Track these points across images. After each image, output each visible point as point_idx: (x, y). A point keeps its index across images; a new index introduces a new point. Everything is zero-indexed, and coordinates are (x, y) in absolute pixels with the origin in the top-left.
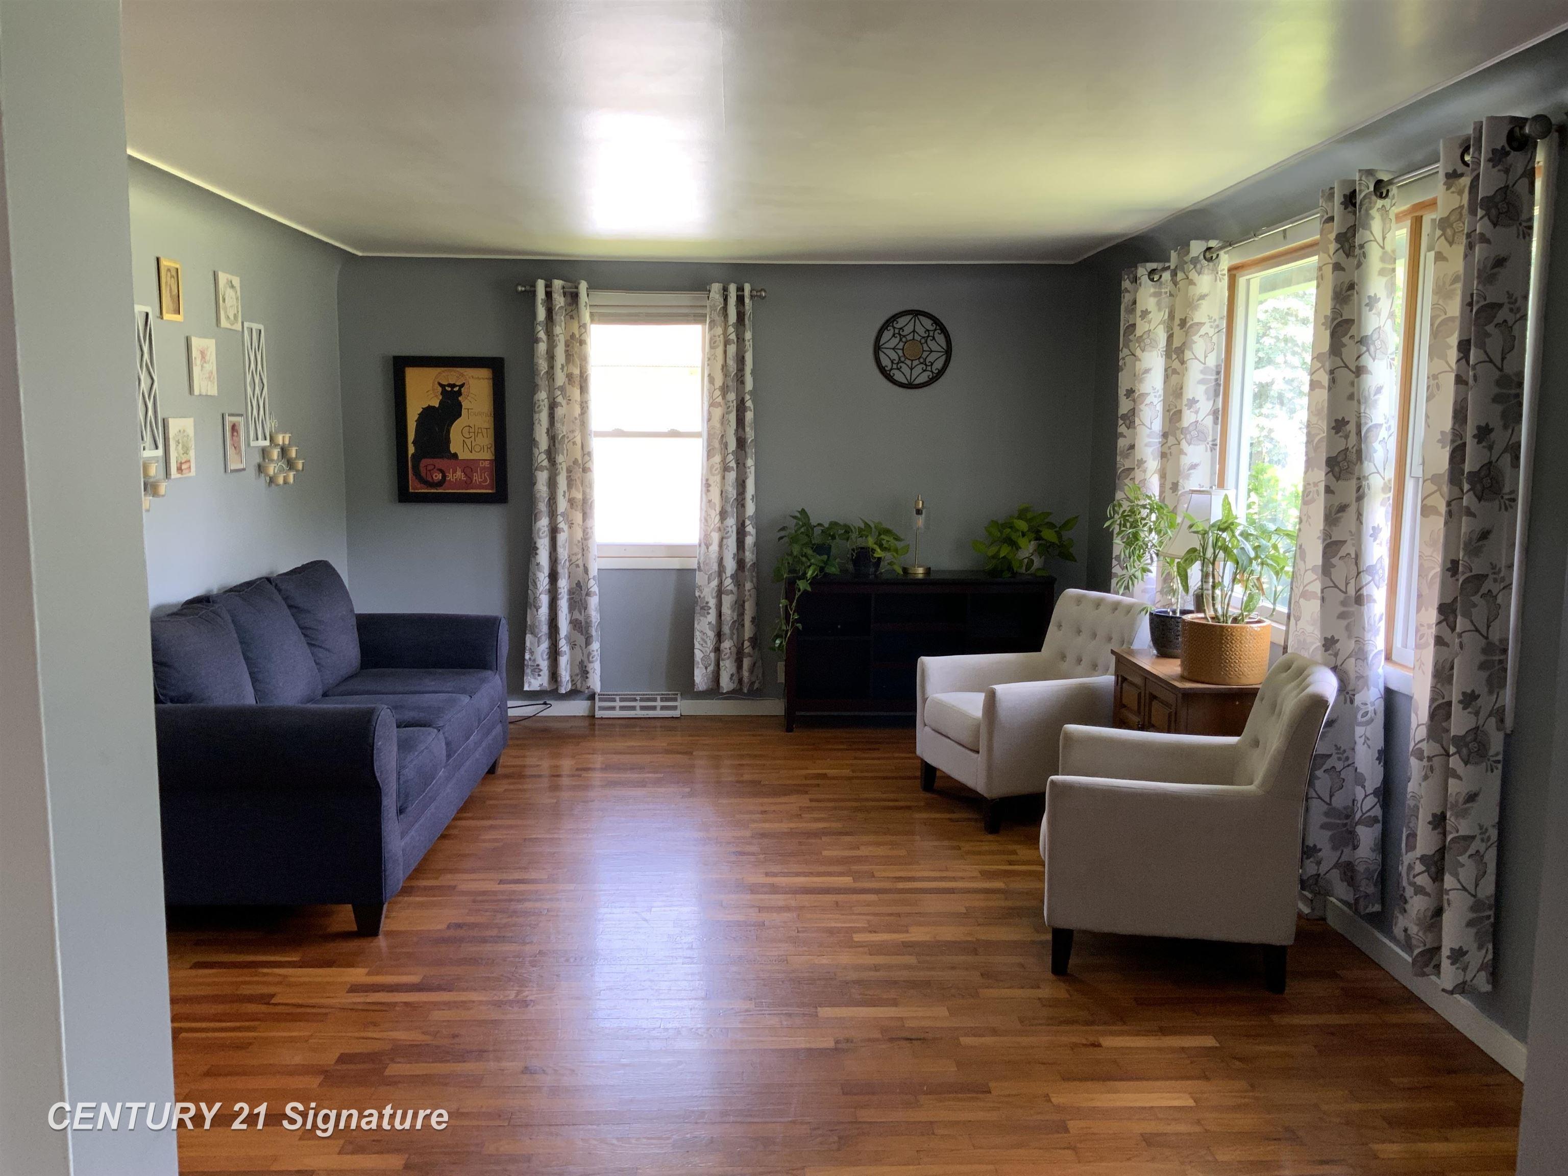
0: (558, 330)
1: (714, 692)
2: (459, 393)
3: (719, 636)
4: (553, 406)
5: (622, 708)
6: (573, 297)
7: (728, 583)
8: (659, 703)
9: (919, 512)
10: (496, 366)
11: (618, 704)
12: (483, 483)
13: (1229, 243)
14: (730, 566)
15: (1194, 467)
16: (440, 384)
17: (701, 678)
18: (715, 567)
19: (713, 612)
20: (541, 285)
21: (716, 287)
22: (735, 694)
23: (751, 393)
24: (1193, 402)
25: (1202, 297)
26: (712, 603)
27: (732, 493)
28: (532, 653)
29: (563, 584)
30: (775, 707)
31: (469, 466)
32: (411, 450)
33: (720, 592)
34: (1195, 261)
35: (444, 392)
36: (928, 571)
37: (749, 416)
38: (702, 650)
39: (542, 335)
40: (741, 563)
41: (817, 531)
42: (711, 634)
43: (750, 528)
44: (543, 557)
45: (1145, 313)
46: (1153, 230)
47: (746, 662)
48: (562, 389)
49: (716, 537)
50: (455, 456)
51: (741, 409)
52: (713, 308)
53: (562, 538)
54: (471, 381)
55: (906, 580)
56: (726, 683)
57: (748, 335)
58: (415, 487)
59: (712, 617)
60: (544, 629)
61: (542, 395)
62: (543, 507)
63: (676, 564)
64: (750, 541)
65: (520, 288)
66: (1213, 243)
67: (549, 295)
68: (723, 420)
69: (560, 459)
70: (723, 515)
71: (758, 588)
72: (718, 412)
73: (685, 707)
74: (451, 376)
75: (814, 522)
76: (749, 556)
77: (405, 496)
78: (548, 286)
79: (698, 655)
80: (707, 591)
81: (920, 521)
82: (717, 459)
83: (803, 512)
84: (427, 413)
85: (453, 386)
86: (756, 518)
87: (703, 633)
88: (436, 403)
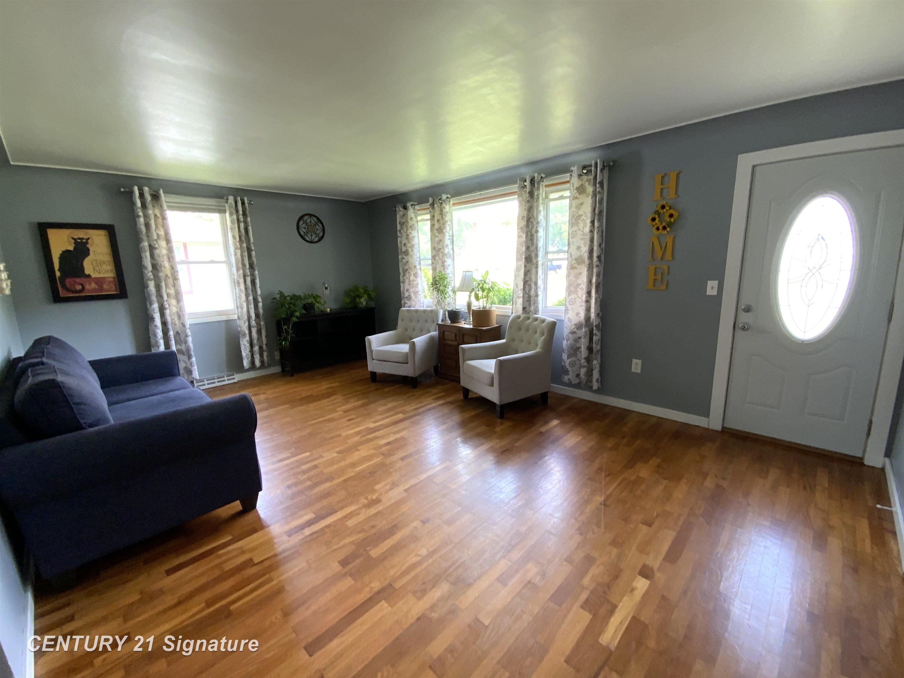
0: (148, 212)
1: (252, 368)
2: (87, 243)
3: (252, 345)
4: (150, 249)
5: (208, 384)
6: (156, 197)
7: (253, 323)
8: (226, 378)
9: (326, 288)
10: (109, 229)
11: (206, 382)
12: (110, 289)
13: (453, 196)
14: (253, 316)
15: (449, 266)
16: (73, 239)
17: (246, 363)
18: (246, 317)
19: (248, 336)
20: (136, 189)
21: (231, 199)
22: (261, 367)
23: (253, 243)
24: (447, 246)
25: (447, 212)
26: (247, 332)
27: (249, 286)
29: (171, 333)
30: (277, 369)
31: (100, 281)
32: (58, 274)
33: (250, 327)
34: (444, 201)
35: (76, 243)
36: (331, 310)
37: (253, 253)
38: (245, 352)
39: (139, 214)
40: (257, 314)
41: (288, 298)
42: (248, 345)
43: (260, 300)
44: (158, 322)
47: (265, 354)
49: (245, 305)
50: (89, 276)
51: (249, 250)
52: (230, 207)
53: (167, 312)
54: (94, 238)
55: (324, 314)
56: (258, 363)
57: (249, 219)
58: (63, 293)
59: (247, 338)
61: (144, 244)
63: (224, 318)
64: (260, 305)
65: (122, 190)
66: (449, 196)
67: (141, 194)
69: (160, 274)
71: (266, 324)
73: (238, 377)
75: (286, 295)
76: (261, 311)
77: (57, 299)
78: (141, 190)
79: (244, 354)
80: (244, 328)
82: (240, 272)
83: (281, 291)
84: (66, 254)
85: (81, 239)
86: (262, 296)
87: (244, 345)
88: (71, 248)
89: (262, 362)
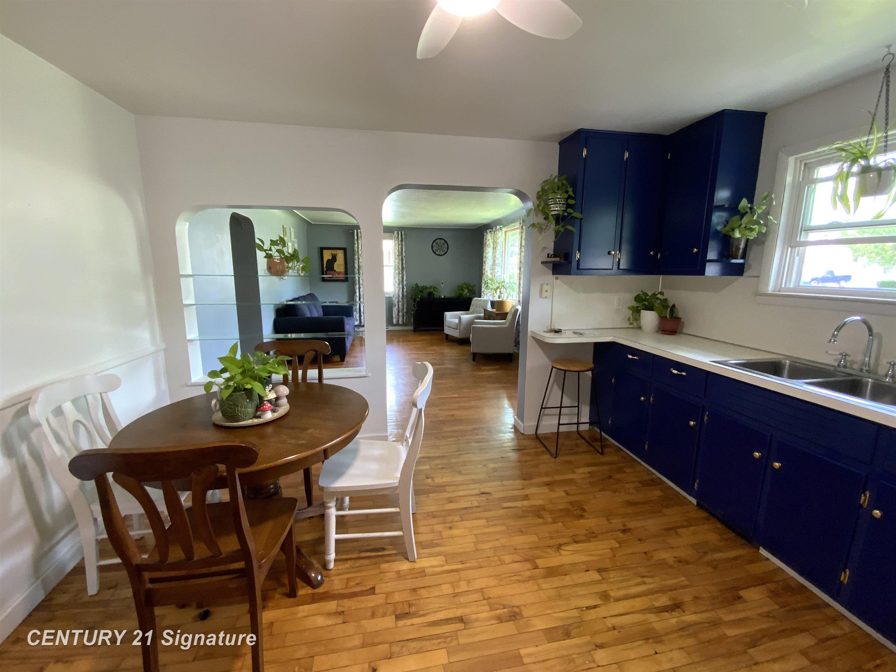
0: (359, 241)
1: (398, 324)
2: (336, 256)
3: (399, 312)
4: (359, 259)
7: (400, 300)
9: (442, 283)
10: (344, 249)
13: (504, 227)
14: (401, 296)
15: (498, 271)
16: (332, 254)
17: (395, 321)
18: (397, 296)
20: (355, 231)
21: (396, 232)
22: (401, 325)
23: (404, 256)
24: (498, 258)
25: (499, 237)
26: (397, 304)
27: (401, 280)
28: (356, 316)
29: (362, 300)
30: (411, 328)
31: (339, 273)
32: (325, 269)
33: (398, 302)
34: (498, 230)
35: (333, 256)
36: (444, 296)
37: (404, 262)
38: (395, 314)
39: (356, 242)
40: (403, 295)
41: (420, 288)
42: (397, 311)
43: (405, 287)
44: (358, 294)
45: (489, 240)
46: (490, 223)
47: (405, 318)
48: (361, 255)
49: (397, 289)
50: (335, 271)
51: (402, 259)
52: (395, 237)
53: (361, 289)
55: (440, 298)
56: (400, 322)
57: (403, 243)
59: (397, 307)
60: (358, 311)
61: (356, 257)
62: (357, 282)
63: (388, 296)
64: (405, 290)
65: (350, 232)
66: (501, 226)
67: (357, 233)
68: (398, 263)
69: (361, 271)
70: (399, 284)
71: (407, 301)
72: (397, 261)
73: (390, 328)
74: (334, 252)
75: (419, 286)
76: (405, 294)
78: (357, 231)
79: (394, 316)
80: (396, 302)
81: (443, 285)
82: (397, 271)
83: (417, 284)
84: (329, 261)
85: (334, 254)
86: (406, 285)
87: (395, 311)
88: (330, 258)
89: (403, 321)
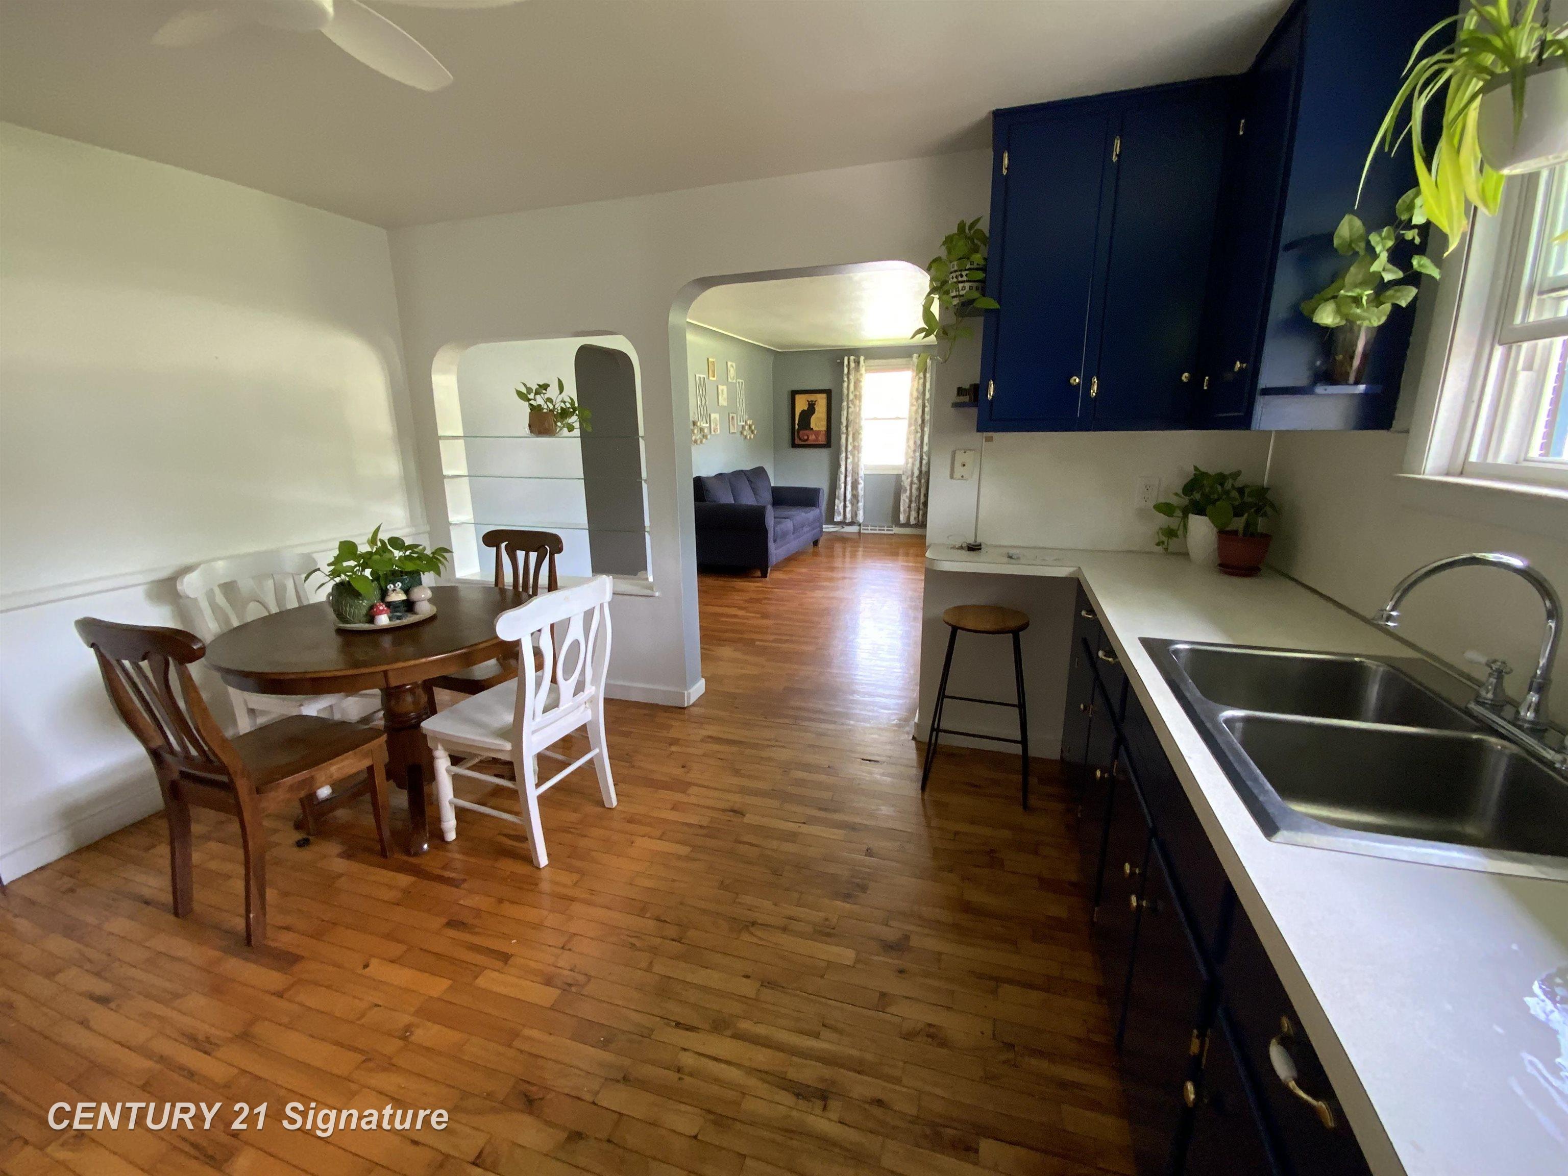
0: (851, 377)
1: (907, 525)
2: (815, 404)
3: (911, 501)
4: (848, 408)
5: (871, 530)
6: (858, 363)
7: (915, 480)
8: (886, 528)
10: (828, 392)
11: (870, 528)
12: (822, 440)
14: (916, 473)
16: (808, 401)
17: (902, 518)
18: (910, 473)
19: (908, 492)
20: (846, 359)
21: (915, 356)
22: (914, 526)
23: (928, 400)
26: (908, 488)
27: (919, 442)
28: (838, 507)
29: (849, 479)
31: (817, 433)
32: (797, 427)
33: (912, 483)
35: (809, 405)
37: (927, 409)
38: (903, 506)
39: (846, 379)
40: (921, 472)
42: (907, 501)
43: (925, 457)
44: (843, 469)
47: (921, 513)
48: (852, 401)
49: (910, 460)
50: (812, 429)
51: (924, 407)
52: (914, 365)
53: (849, 461)
54: (819, 400)
56: (912, 521)
57: (927, 375)
58: (797, 441)
59: (908, 494)
60: (842, 497)
61: (845, 404)
62: (843, 449)
63: (895, 472)
64: (924, 462)
65: (838, 361)
67: (849, 362)
68: (916, 412)
69: (850, 429)
70: (914, 451)
72: (914, 408)
73: (896, 530)
74: (812, 397)
76: (924, 469)
77: (794, 445)
78: (849, 360)
79: (902, 509)
80: (906, 483)
82: (913, 428)
84: (803, 412)
85: (812, 401)
87: (904, 500)
88: (806, 409)
89: (917, 520)
